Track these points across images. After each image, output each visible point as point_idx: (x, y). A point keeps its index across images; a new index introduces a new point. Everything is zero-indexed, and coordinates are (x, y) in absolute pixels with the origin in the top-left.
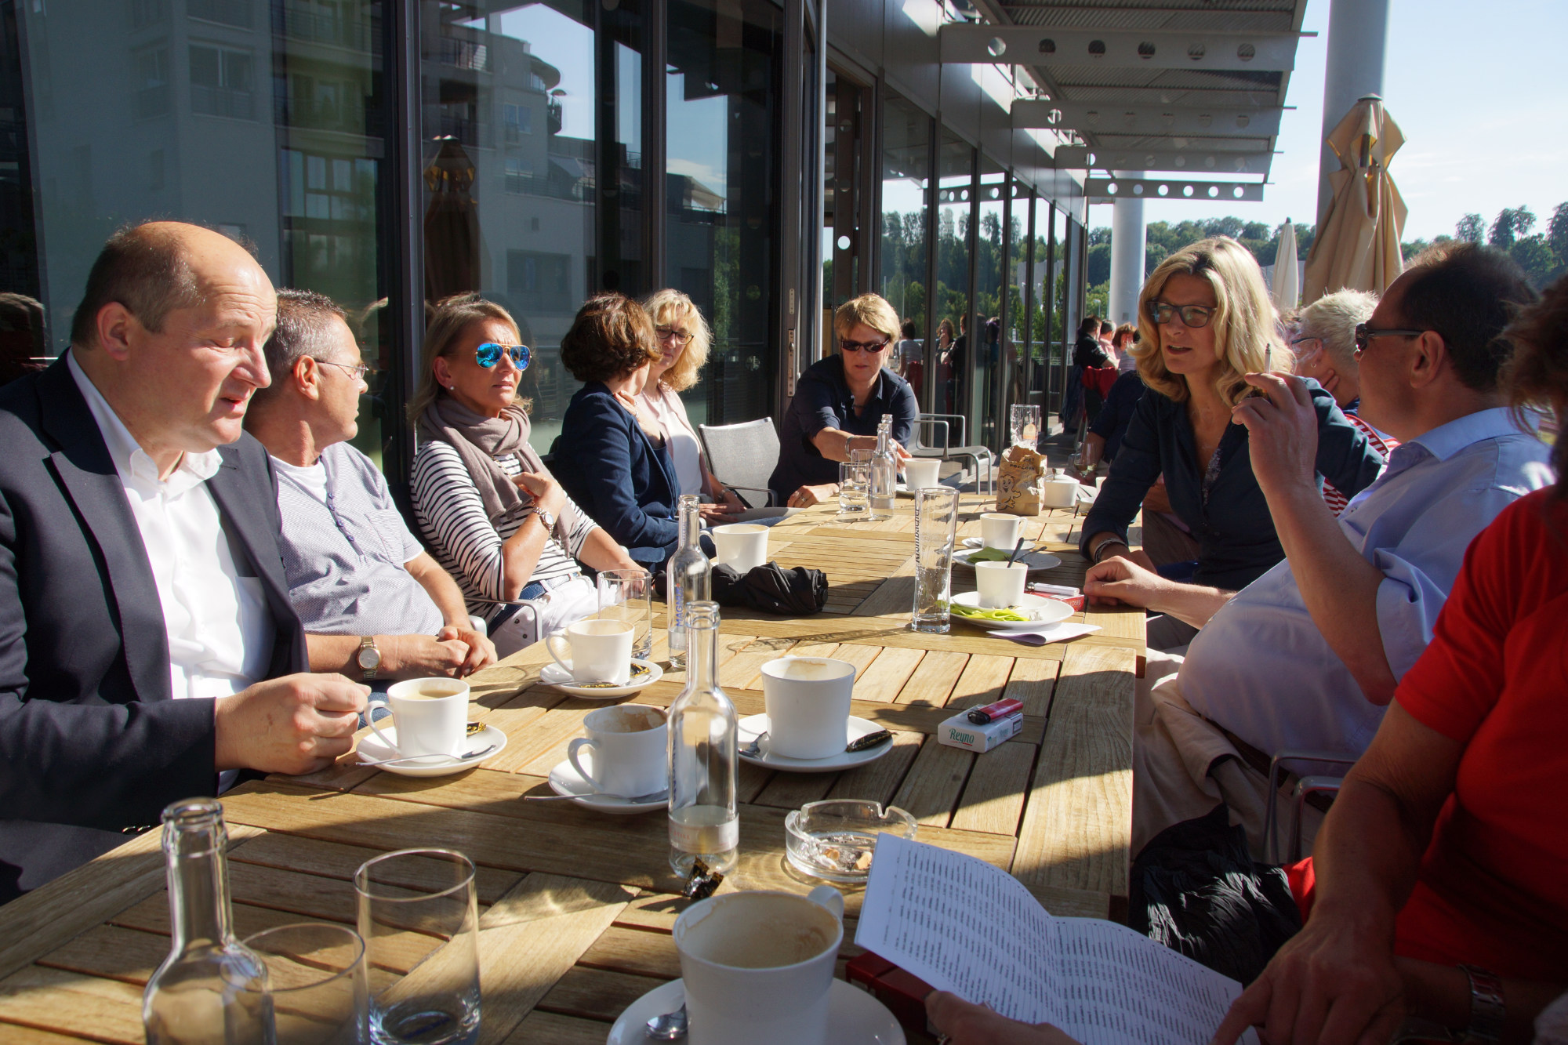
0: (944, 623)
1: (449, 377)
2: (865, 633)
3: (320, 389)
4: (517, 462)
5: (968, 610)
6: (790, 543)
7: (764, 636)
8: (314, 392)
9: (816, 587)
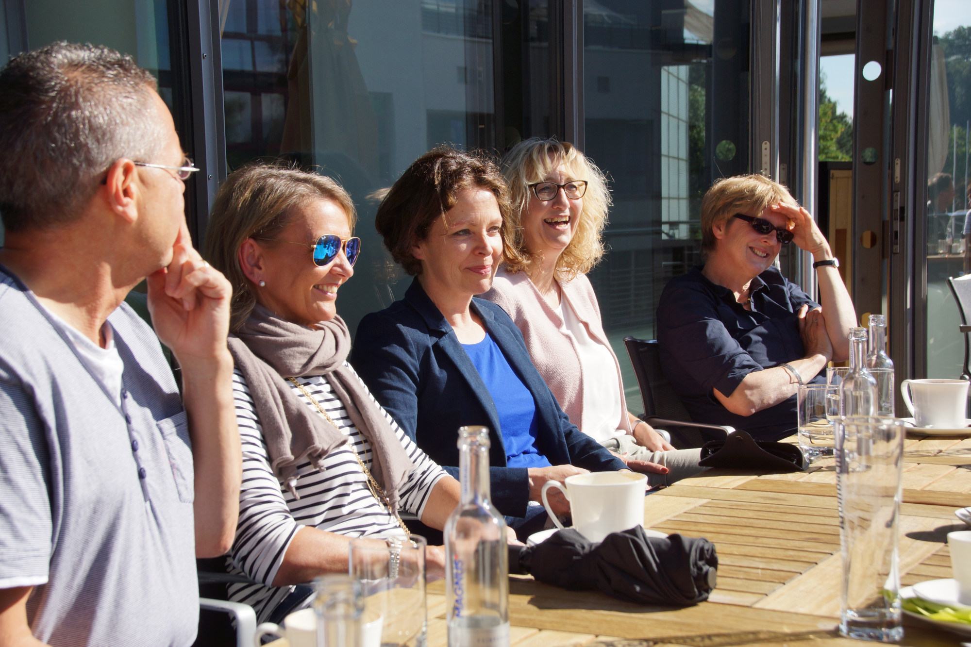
0: (891, 625)
1: (260, 268)
2: (762, 636)
3: (140, 208)
4: (327, 388)
5: (932, 607)
6: (704, 501)
7: (606, 635)
8: (132, 212)
9: (696, 564)
